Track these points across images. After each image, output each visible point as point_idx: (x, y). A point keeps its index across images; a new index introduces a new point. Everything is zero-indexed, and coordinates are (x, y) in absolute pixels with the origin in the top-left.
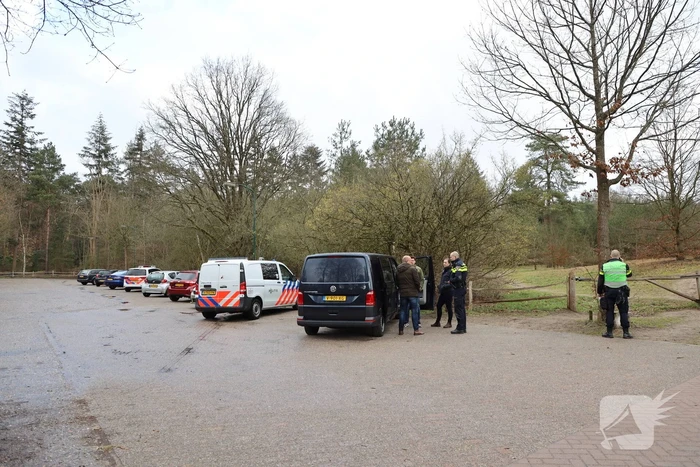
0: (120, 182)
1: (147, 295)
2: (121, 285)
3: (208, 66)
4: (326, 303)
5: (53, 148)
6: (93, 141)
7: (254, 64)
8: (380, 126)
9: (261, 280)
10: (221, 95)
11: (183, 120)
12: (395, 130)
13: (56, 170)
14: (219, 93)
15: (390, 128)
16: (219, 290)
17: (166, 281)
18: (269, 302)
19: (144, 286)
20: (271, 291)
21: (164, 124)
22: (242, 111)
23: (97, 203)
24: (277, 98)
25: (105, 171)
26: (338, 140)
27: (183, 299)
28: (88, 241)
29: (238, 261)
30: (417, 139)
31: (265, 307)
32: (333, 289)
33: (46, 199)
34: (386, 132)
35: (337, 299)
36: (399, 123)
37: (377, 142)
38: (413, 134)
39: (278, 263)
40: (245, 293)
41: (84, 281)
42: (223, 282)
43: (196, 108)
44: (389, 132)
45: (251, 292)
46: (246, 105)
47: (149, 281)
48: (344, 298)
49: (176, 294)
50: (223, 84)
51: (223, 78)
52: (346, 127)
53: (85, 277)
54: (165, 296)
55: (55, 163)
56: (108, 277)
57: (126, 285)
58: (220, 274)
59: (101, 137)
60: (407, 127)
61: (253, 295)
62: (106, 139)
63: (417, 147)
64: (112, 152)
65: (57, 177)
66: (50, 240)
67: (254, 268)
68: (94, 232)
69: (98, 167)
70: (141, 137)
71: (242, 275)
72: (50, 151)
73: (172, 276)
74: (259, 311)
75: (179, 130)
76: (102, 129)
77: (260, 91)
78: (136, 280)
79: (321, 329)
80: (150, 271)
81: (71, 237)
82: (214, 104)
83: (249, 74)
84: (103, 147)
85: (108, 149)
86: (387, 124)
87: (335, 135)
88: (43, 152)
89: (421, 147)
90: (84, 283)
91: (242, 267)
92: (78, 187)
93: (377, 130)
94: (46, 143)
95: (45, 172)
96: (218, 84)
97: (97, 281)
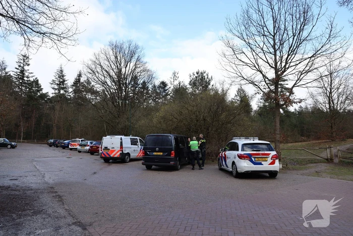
0: (69, 97)
1: (80, 152)
2: (68, 147)
3: (111, 44)
4: (154, 155)
5: (38, 80)
6: (57, 77)
7: (133, 44)
8: (192, 74)
9: (130, 145)
10: (117, 59)
11: (99, 69)
12: (199, 76)
13: (38, 91)
14: (116, 57)
15: (196, 75)
16: (111, 149)
17: (88, 146)
18: (133, 155)
19: (78, 147)
20: (134, 150)
21: (90, 71)
22: (127, 66)
23: (58, 107)
24: (144, 60)
25: (62, 92)
26: (172, 80)
27: (96, 154)
28: (52, 125)
29: (120, 137)
30: (210, 80)
31: (131, 157)
32: (157, 149)
33: (33, 105)
34: (194, 77)
35: (159, 154)
36: (201, 73)
37: (190, 82)
38: (207, 78)
39: (138, 138)
40: (122, 151)
41: (51, 145)
42: (113, 146)
43: (105, 64)
44: (196, 77)
45: (125, 150)
46: (129, 63)
47: (80, 145)
48: (162, 154)
49: (93, 151)
50: (118, 53)
51: (118, 50)
52: (176, 74)
53: (51, 143)
54: (88, 152)
55: (38, 87)
56: (62, 143)
57: (70, 147)
58: (112, 142)
59: (61, 75)
60: (205, 75)
61: (126, 152)
62: (63, 76)
63: (209, 84)
64: (66, 82)
65: (39, 94)
66: (35, 124)
67: (127, 140)
68: (56, 122)
69: (59, 90)
70: (80, 75)
71: (121, 143)
72: (36, 82)
73: (91, 143)
74: (128, 159)
75: (97, 75)
76: (62, 71)
77: (136, 56)
78: (75, 145)
79: (153, 167)
80: (81, 141)
81: (45, 123)
82: (114, 62)
83: (131, 48)
84: (61, 80)
85: (64, 81)
86: (195, 73)
87: (171, 78)
88: (33, 82)
89: (211, 84)
90: (51, 146)
91: (121, 139)
92: (49, 99)
93: (191, 76)
94: (34, 78)
95: (33, 92)
96: (116, 53)
97: (56, 145)
